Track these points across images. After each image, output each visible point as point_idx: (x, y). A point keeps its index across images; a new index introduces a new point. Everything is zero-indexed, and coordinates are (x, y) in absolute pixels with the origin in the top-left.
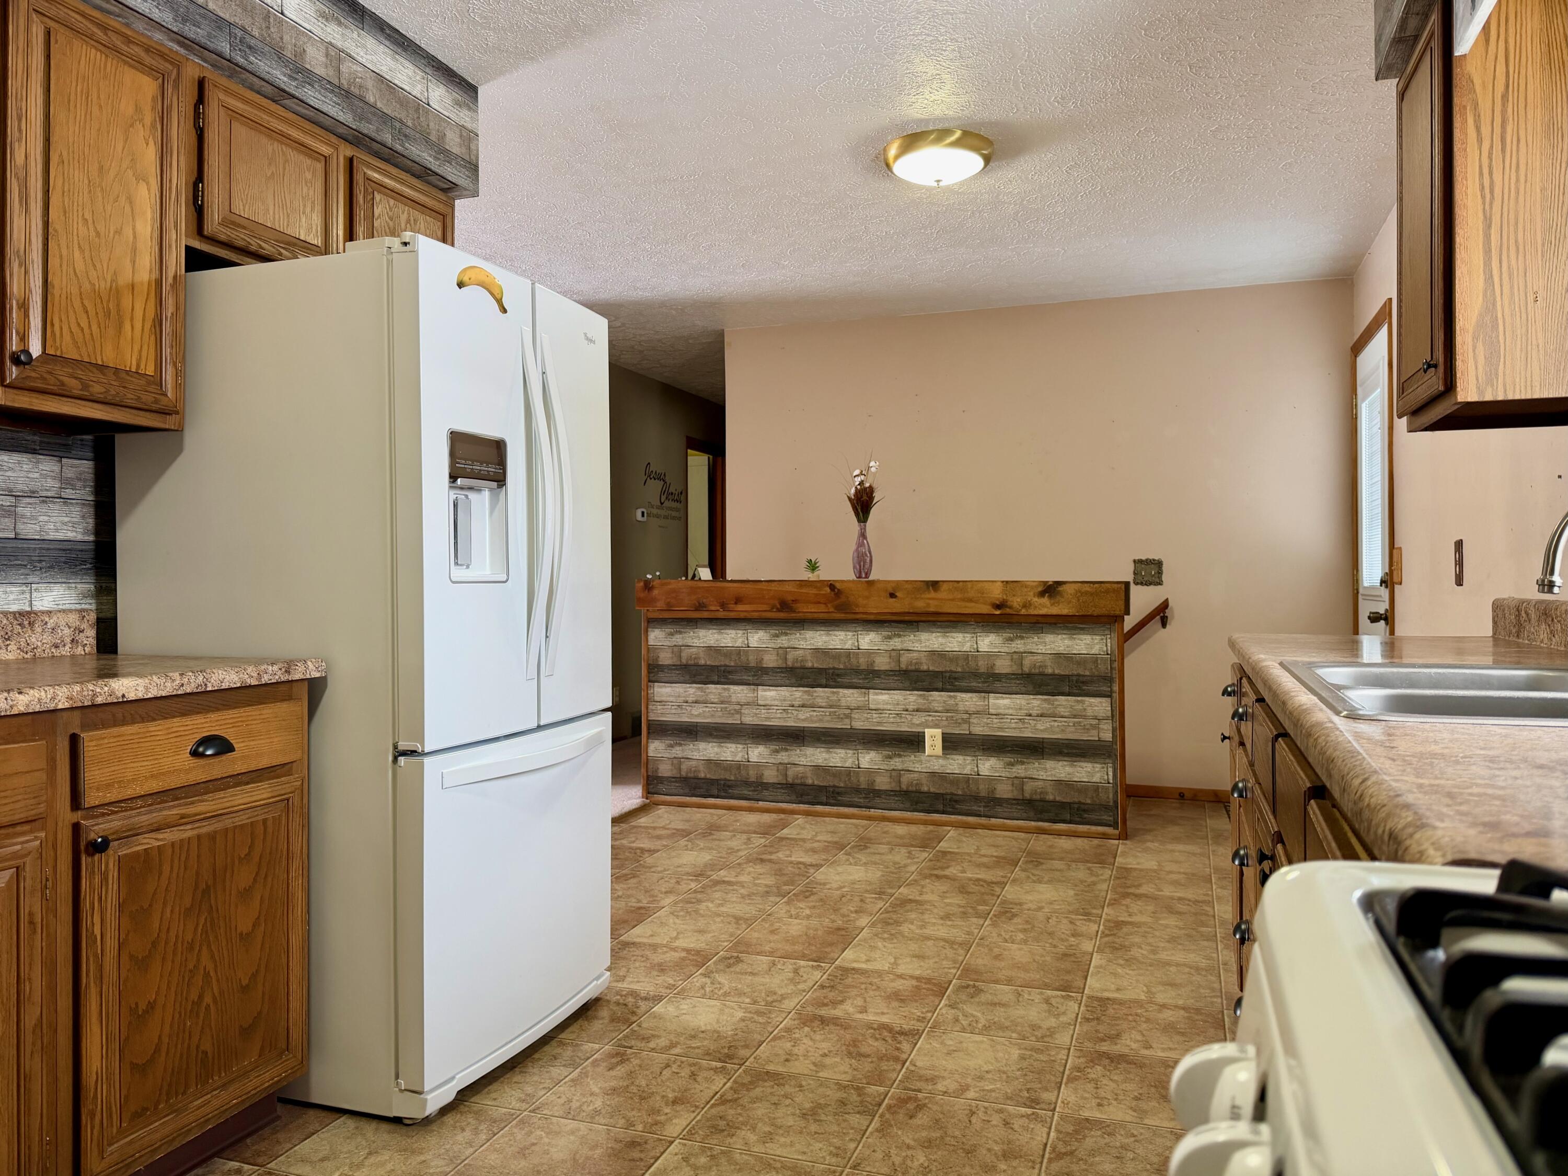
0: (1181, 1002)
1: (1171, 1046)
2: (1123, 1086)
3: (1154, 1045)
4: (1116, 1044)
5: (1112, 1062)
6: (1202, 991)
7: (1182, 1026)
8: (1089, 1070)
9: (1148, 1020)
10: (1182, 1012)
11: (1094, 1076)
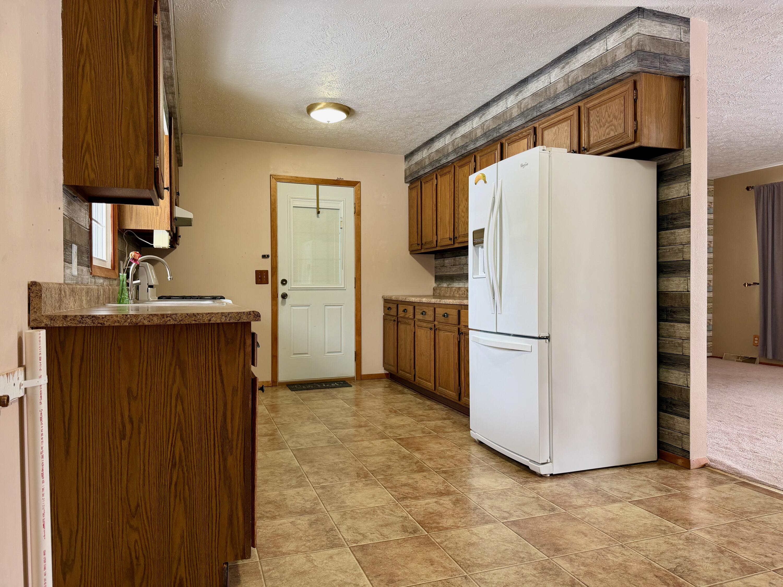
0: (288, 559)
1: (281, 527)
2: (294, 502)
3: (290, 524)
4: (308, 520)
5: (305, 511)
6: (277, 574)
7: (280, 540)
8: (312, 505)
9: (300, 538)
10: (284, 550)
11: (308, 503)
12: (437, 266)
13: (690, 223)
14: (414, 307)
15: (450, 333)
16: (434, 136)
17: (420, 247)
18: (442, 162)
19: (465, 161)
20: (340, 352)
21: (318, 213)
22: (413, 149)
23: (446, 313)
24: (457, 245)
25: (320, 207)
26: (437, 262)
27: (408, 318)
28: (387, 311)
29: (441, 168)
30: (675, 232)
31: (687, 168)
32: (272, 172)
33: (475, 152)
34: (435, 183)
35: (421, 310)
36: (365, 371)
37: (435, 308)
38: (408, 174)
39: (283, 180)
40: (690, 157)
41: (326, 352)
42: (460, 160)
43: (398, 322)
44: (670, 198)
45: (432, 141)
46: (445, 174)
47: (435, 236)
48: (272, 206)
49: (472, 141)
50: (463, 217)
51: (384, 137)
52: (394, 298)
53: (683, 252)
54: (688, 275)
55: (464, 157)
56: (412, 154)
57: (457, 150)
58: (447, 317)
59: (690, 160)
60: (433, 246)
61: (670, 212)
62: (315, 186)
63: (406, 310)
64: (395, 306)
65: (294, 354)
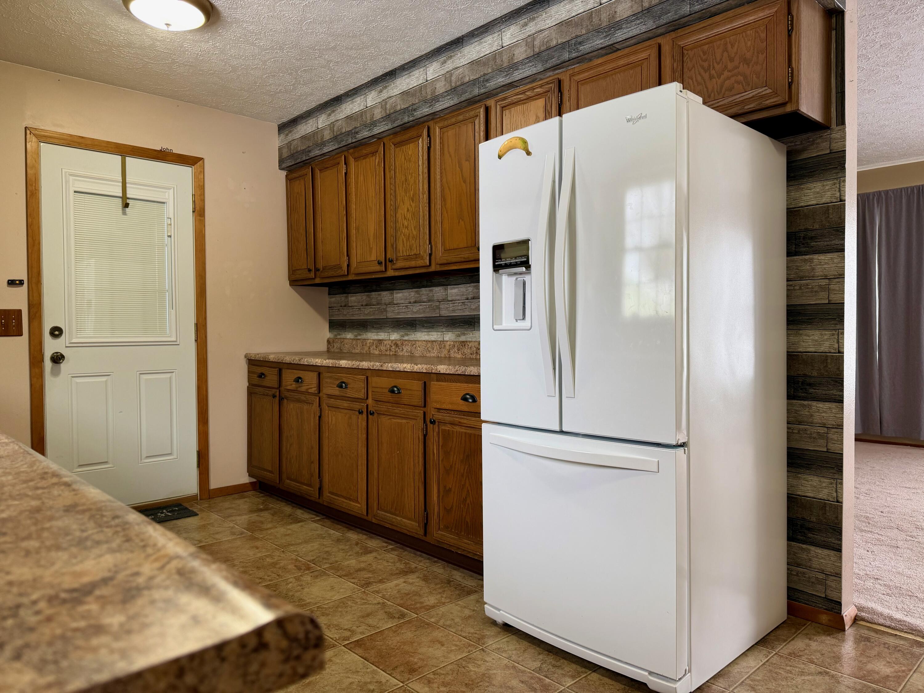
12: (332, 305)
13: (843, 245)
14: (319, 374)
15: (404, 421)
16: (342, 92)
17: (312, 275)
18: (360, 136)
19: (409, 135)
20: (170, 454)
21: (126, 205)
22: (296, 114)
23: (396, 387)
24: (391, 273)
25: (128, 196)
26: (333, 300)
27: (307, 393)
28: (256, 380)
29: (355, 147)
30: (812, 259)
31: (839, 157)
32: (29, 123)
33: (428, 121)
34: (344, 171)
35: (337, 379)
36: (215, 483)
37: (367, 377)
38: (285, 154)
39: (52, 140)
40: (845, 141)
41: (144, 455)
42: (395, 134)
43: (281, 399)
44: (802, 204)
45: (338, 100)
46: (366, 156)
47: (346, 258)
48: (29, 188)
49: (425, 101)
50: (407, 227)
51: (256, 83)
52: (272, 358)
53: (829, 290)
54: (838, 327)
55: (405, 128)
56: (294, 122)
57: (392, 116)
58: (399, 393)
59: (844, 146)
60: (341, 274)
61: (802, 227)
62: (119, 158)
63: (300, 378)
64: (276, 371)
65: (80, 466)
